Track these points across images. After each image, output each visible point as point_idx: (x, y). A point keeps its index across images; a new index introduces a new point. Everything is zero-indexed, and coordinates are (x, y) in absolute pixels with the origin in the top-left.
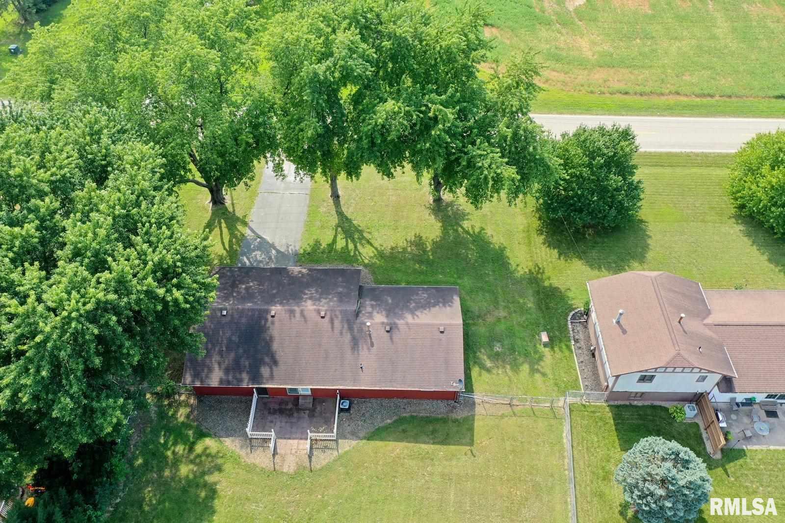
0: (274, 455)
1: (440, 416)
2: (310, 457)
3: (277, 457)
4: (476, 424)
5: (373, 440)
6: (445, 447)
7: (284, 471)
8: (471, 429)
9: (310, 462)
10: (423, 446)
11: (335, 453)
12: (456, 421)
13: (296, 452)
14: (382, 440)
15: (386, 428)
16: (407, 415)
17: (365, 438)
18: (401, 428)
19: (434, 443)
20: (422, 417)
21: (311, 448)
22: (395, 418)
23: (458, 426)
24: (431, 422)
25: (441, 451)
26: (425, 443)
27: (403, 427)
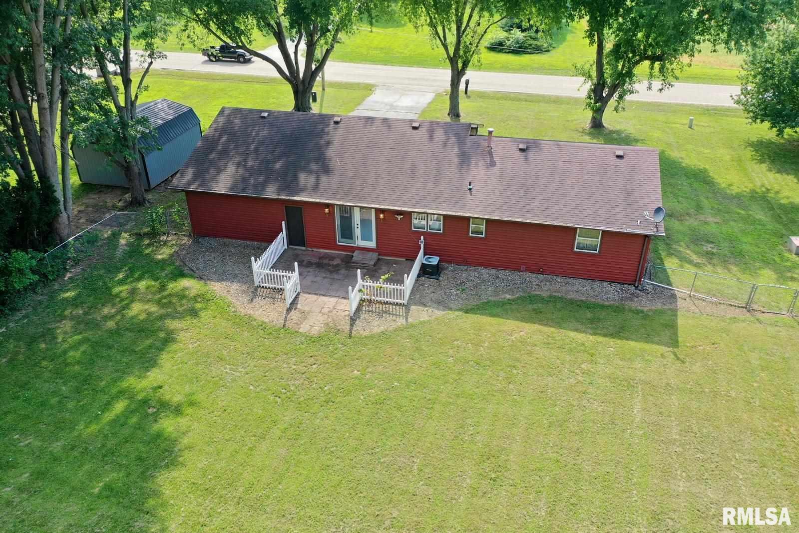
0: (289, 310)
1: (606, 303)
2: (353, 320)
3: (293, 312)
4: (680, 321)
5: (476, 313)
6: (619, 341)
7: (301, 330)
8: (672, 326)
9: (352, 325)
10: (572, 334)
11: (401, 321)
12: (638, 312)
13: (330, 312)
14: (492, 315)
15: (502, 304)
16: (545, 294)
17: (460, 310)
18: (530, 307)
19: (595, 334)
20: (571, 300)
21: (359, 309)
22: (520, 294)
23: (645, 319)
24: (588, 308)
25: (611, 346)
26: (577, 330)
27: (535, 307)
